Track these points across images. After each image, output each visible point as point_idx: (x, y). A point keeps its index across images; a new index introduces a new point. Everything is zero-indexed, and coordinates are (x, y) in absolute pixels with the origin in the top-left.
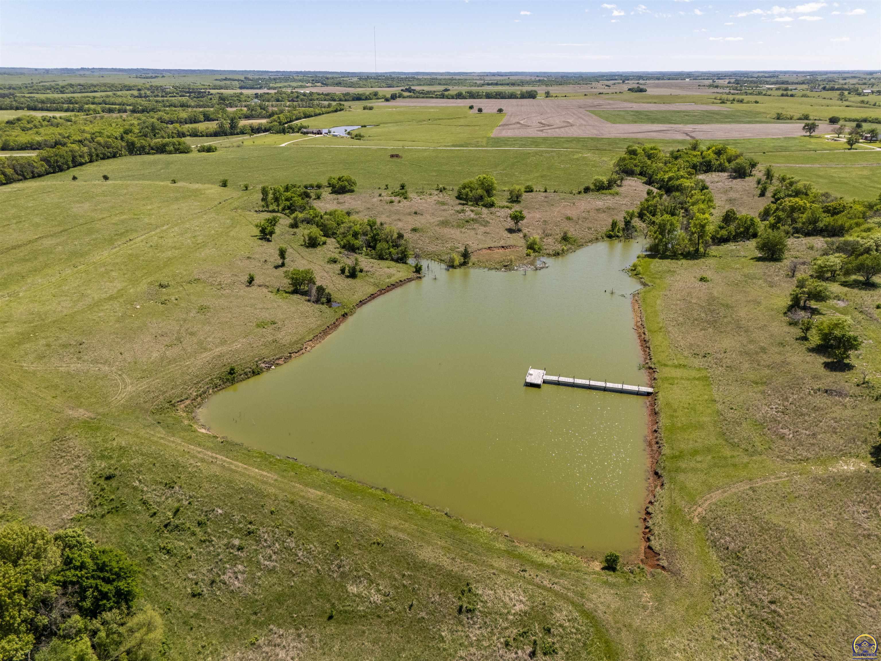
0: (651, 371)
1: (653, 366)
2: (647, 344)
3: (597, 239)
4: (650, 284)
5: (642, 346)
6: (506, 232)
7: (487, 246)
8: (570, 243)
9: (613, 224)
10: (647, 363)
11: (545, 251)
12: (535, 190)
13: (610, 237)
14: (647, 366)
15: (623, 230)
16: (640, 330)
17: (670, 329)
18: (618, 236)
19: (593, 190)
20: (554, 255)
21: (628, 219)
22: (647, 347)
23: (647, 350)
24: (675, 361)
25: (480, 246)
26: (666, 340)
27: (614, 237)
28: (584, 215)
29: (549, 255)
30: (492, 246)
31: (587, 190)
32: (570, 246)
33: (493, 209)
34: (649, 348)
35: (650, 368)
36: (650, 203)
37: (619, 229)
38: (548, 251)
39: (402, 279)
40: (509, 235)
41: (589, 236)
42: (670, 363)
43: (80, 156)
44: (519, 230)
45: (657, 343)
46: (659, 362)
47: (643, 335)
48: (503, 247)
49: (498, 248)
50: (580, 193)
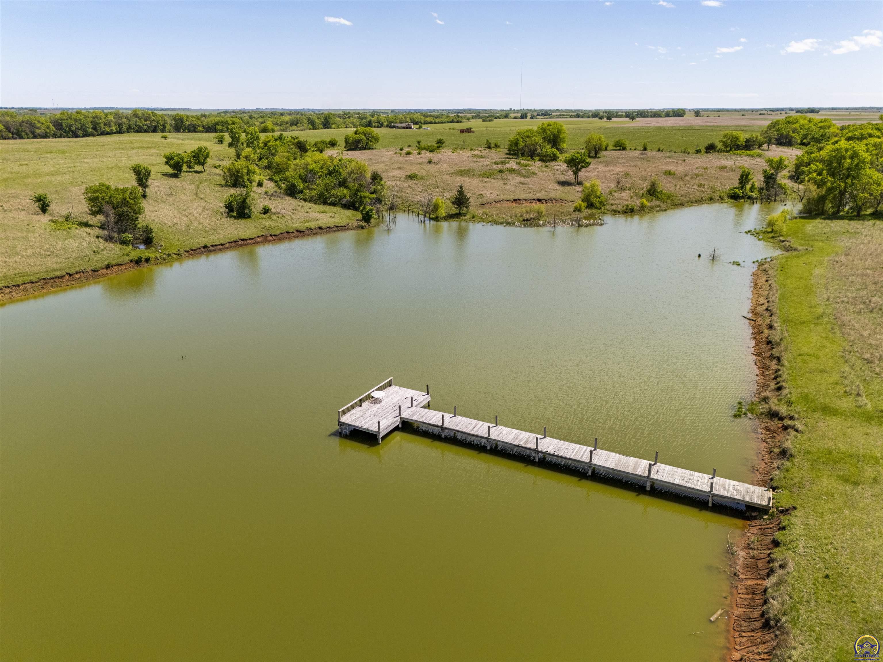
0: (775, 424)
1: (783, 410)
2: (775, 352)
3: (711, 199)
4: (800, 248)
5: (758, 354)
6: (556, 184)
7: (512, 197)
8: (658, 198)
9: (742, 177)
10: (765, 400)
11: (609, 207)
12: (628, 148)
13: (735, 197)
14: (763, 408)
15: (761, 189)
16: (760, 321)
17: (846, 318)
18: (749, 198)
19: (720, 151)
20: (625, 212)
21: (772, 171)
22: (772, 357)
23: (773, 365)
24: (864, 400)
25: (501, 197)
26: (833, 342)
27: (743, 197)
28: (697, 171)
29: (615, 212)
30: (521, 197)
31: (710, 148)
32: (658, 203)
33: (552, 164)
34: (779, 359)
35: (773, 415)
36: (813, 155)
37: (753, 186)
38: (614, 207)
39: (323, 226)
40: (557, 187)
41: (698, 194)
42: (846, 404)
43: (105, 124)
44: (580, 183)
45: (805, 349)
46: (805, 398)
47: (766, 331)
48: (539, 200)
49: (531, 201)
50: (698, 152)
